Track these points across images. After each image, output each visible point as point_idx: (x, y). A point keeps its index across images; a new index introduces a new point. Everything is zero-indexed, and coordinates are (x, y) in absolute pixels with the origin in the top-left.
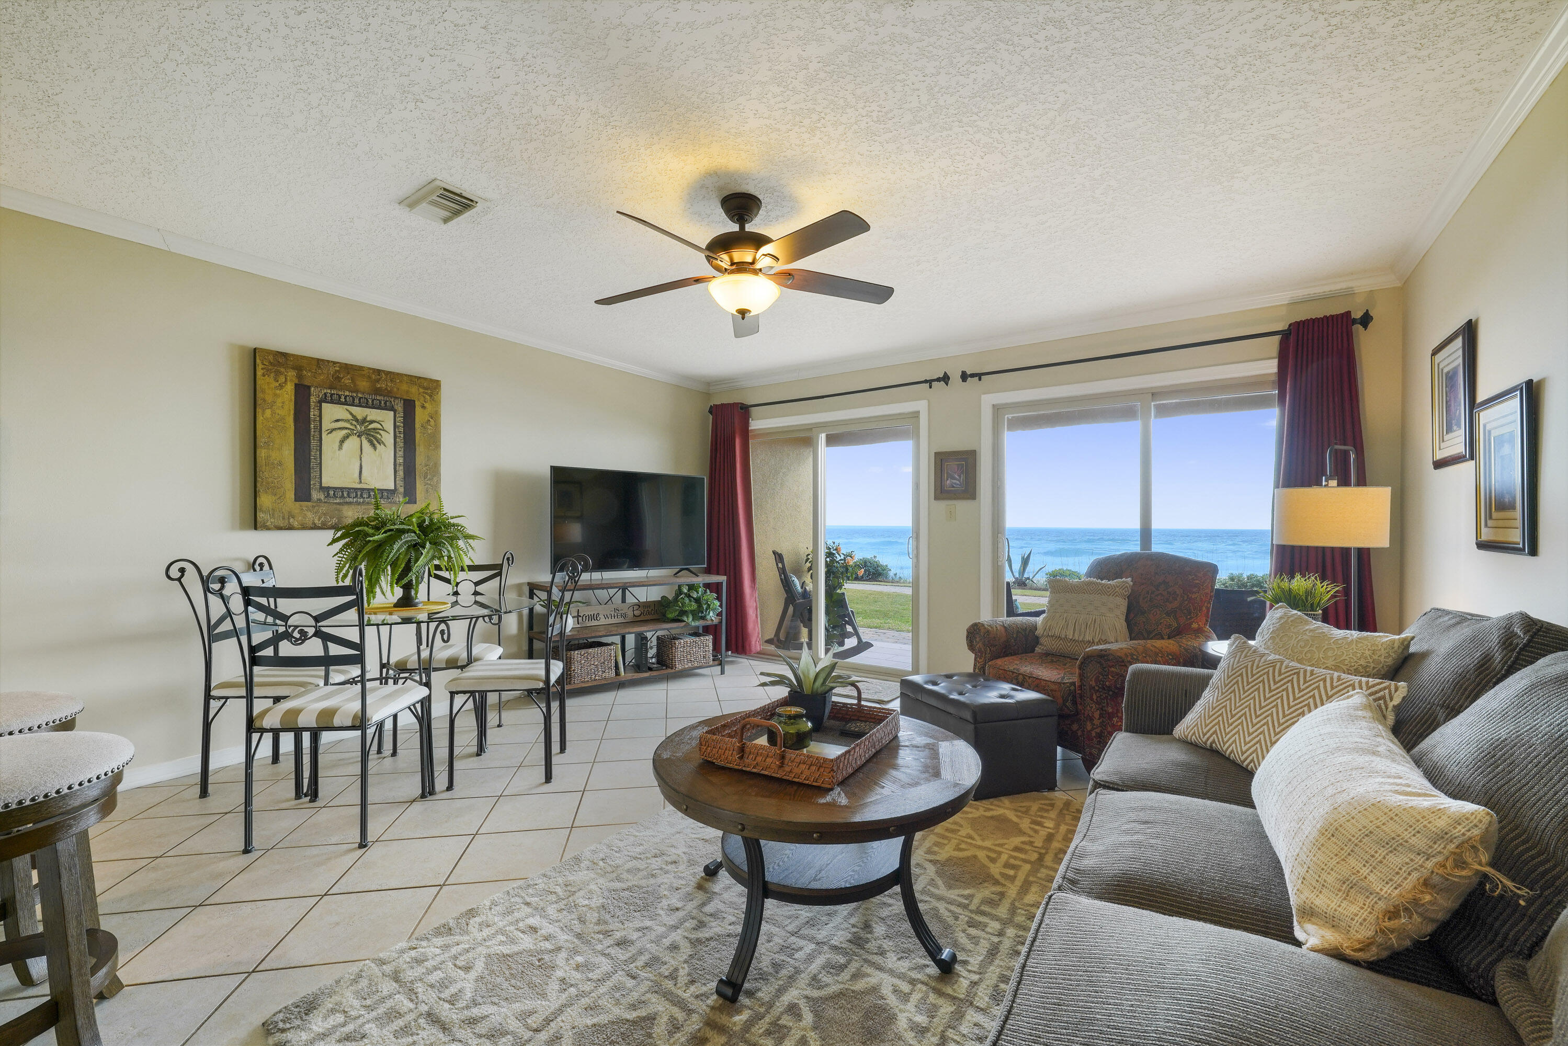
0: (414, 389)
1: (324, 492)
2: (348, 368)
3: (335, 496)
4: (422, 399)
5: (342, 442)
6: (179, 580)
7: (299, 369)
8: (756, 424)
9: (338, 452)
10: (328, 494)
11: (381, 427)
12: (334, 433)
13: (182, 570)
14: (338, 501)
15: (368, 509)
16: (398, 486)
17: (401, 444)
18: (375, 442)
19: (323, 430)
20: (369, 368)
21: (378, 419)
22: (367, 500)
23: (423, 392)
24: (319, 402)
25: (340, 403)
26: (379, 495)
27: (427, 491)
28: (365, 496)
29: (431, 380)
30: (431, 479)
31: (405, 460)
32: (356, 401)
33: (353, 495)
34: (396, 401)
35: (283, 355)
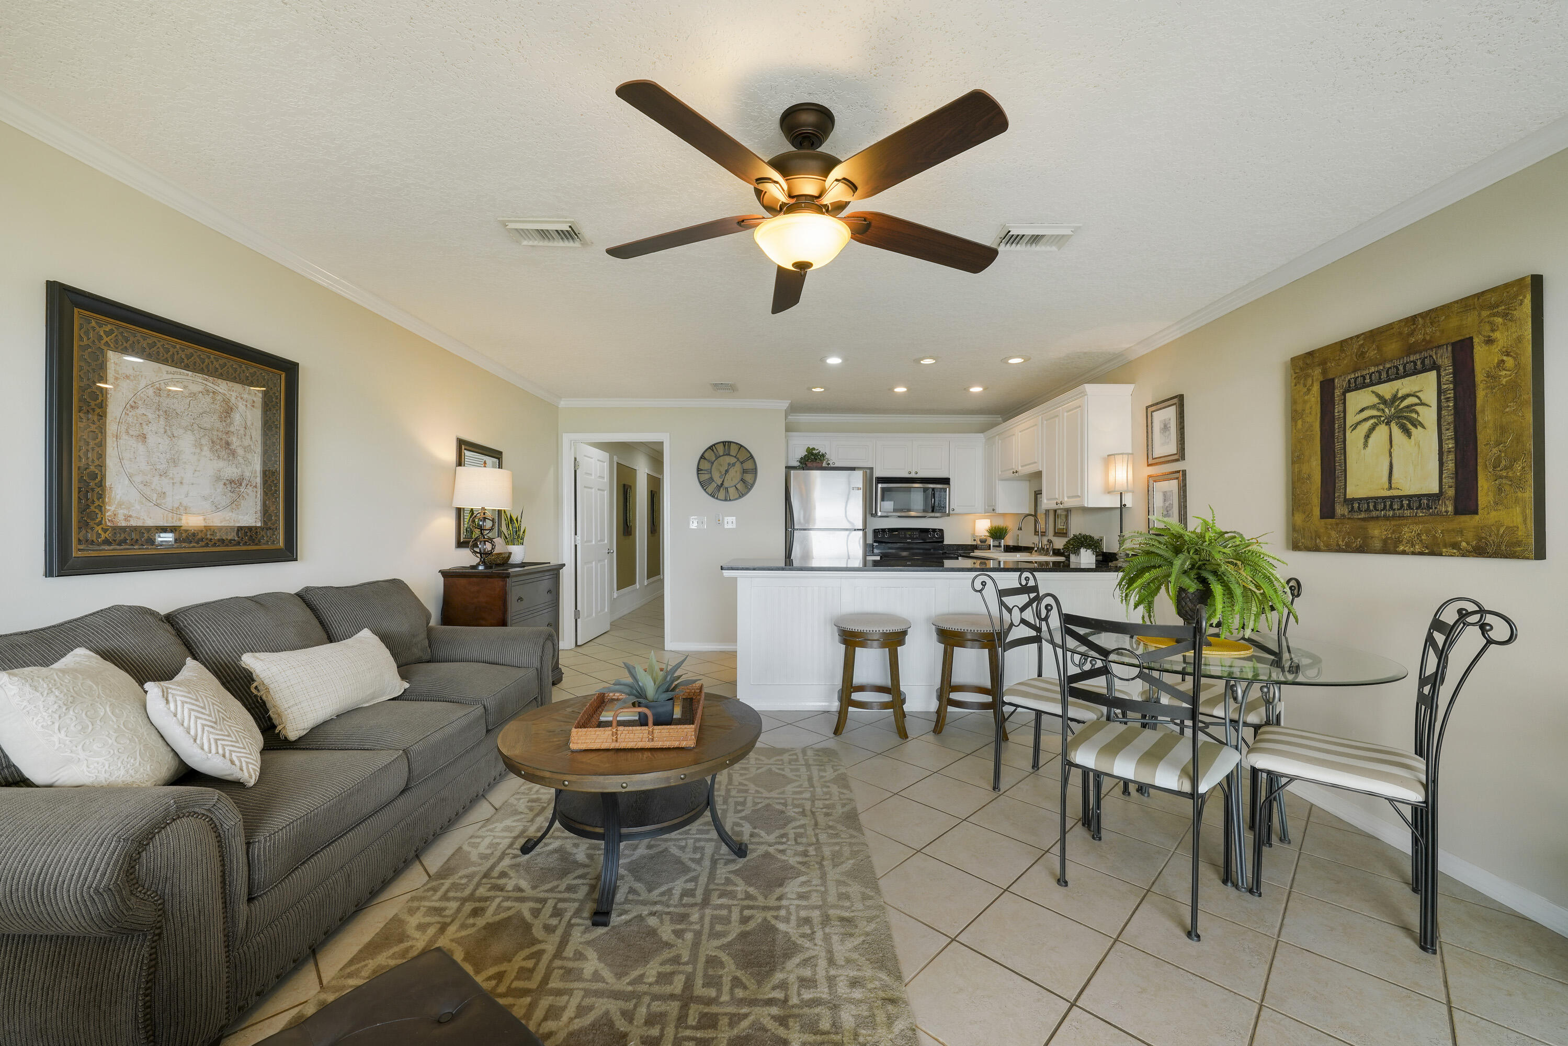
0: (1471, 319)
1: (1348, 505)
2: (1374, 336)
3: (1360, 510)
4: (1488, 327)
5: (1367, 437)
7: (1323, 363)
9: (1363, 451)
10: (1353, 508)
11: (1417, 401)
12: (1359, 427)
14: (1363, 515)
15: (1399, 525)
16: (1445, 487)
17: (1449, 417)
18: (1410, 426)
19: (1348, 427)
20: (1401, 321)
21: (1415, 388)
22: (1398, 512)
23: (1490, 316)
24: (1344, 394)
25: (1364, 386)
26: (1416, 505)
27: (1500, 490)
28: (1395, 507)
29: (1507, 286)
30: (1509, 467)
31: (1456, 443)
32: (1384, 375)
33: (1381, 506)
34: (1440, 352)
35: (1311, 354)
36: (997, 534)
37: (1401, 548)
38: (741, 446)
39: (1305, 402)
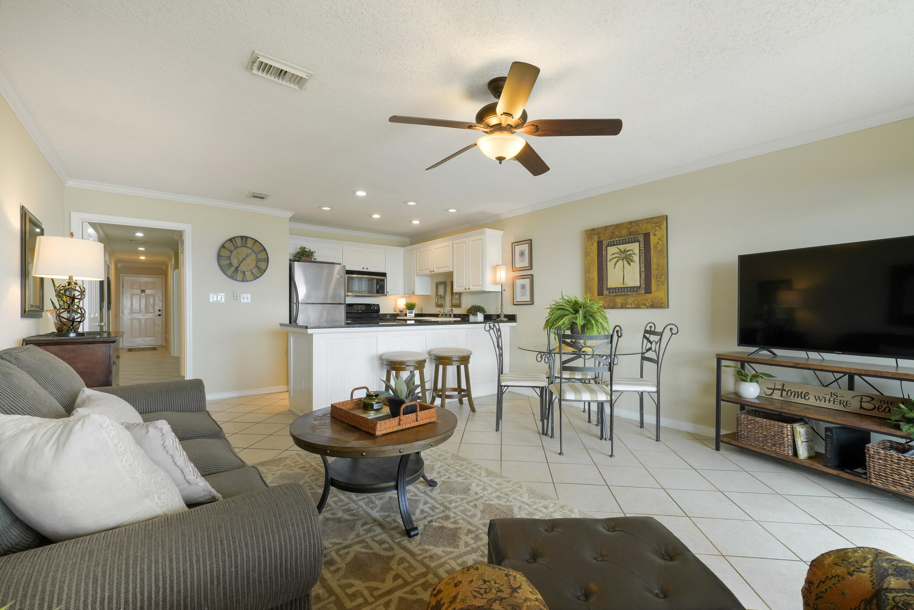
0: (649, 226)
1: (608, 290)
2: (617, 226)
3: (613, 292)
4: (654, 230)
5: (615, 264)
7: (598, 234)
9: (613, 270)
10: (610, 291)
11: (632, 253)
12: (612, 260)
14: (614, 294)
15: (627, 298)
16: (642, 284)
17: (643, 259)
18: (630, 262)
19: (608, 260)
20: (627, 222)
21: (632, 248)
22: (626, 293)
23: (655, 226)
24: (606, 247)
25: (614, 245)
26: (632, 290)
27: (658, 285)
28: (625, 291)
29: (659, 217)
30: (660, 278)
31: (645, 269)
32: (621, 242)
33: (620, 291)
34: (640, 236)
35: (593, 230)
36: (411, 307)
37: (627, 306)
38: (256, 241)
39: (591, 249)
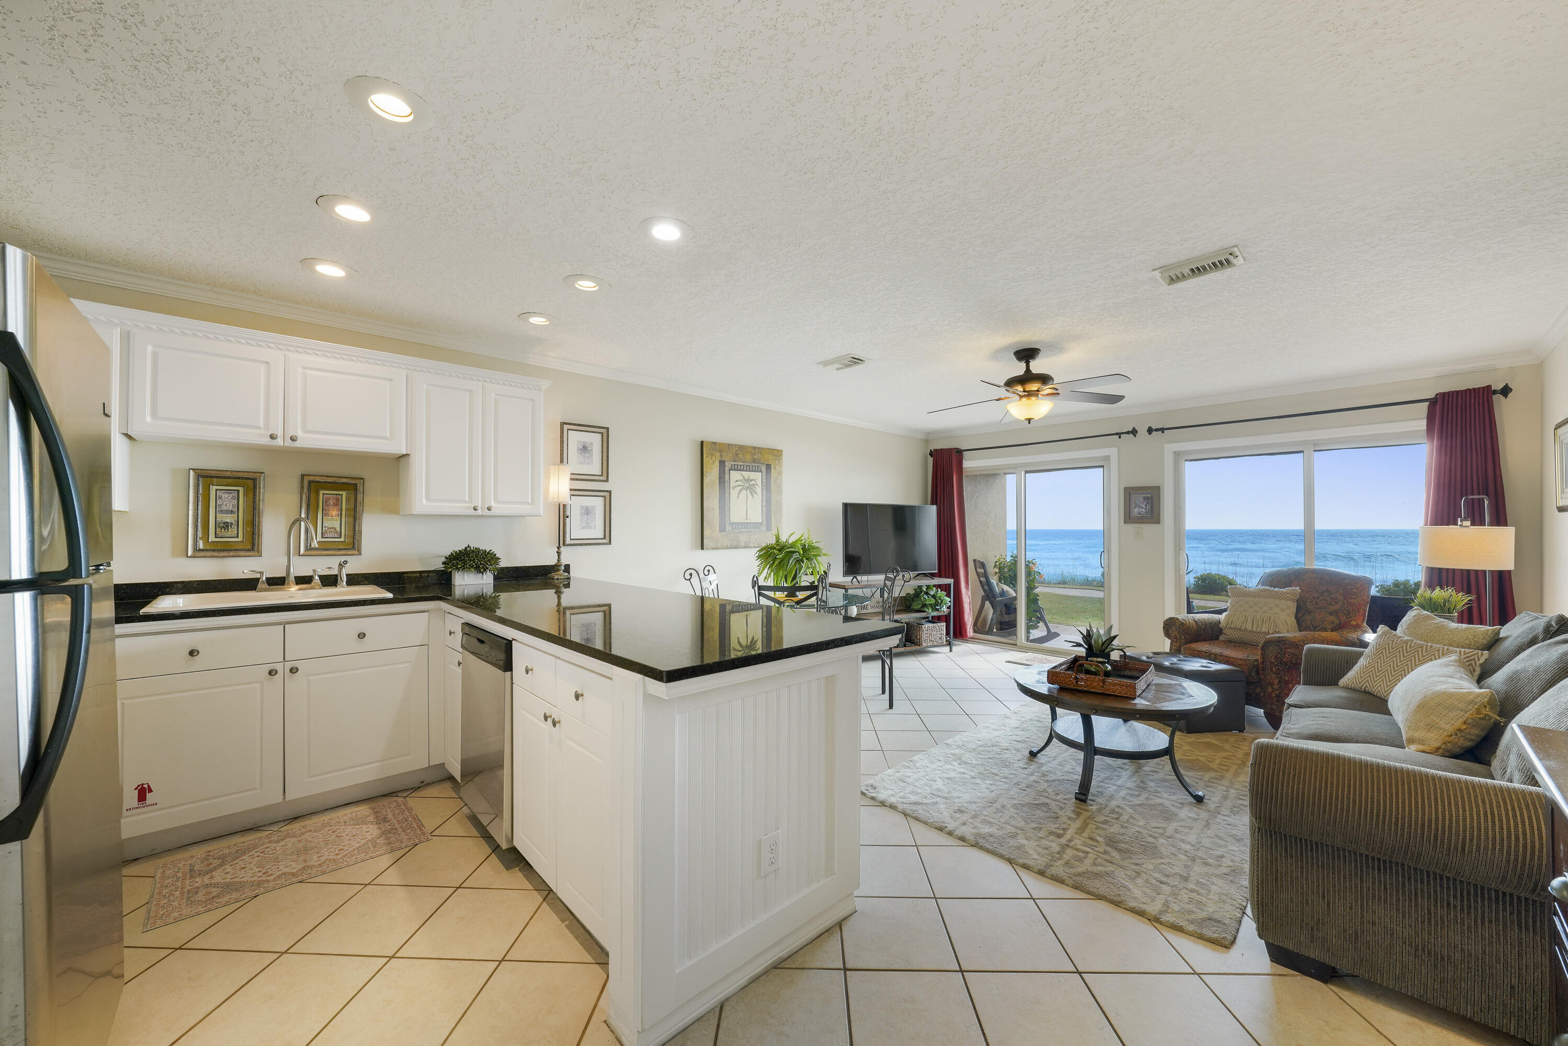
0: (770, 457)
1: (731, 525)
2: (741, 448)
3: (736, 528)
4: (774, 462)
5: (739, 494)
6: (689, 580)
7: (721, 451)
8: (967, 464)
9: (737, 500)
10: (733, 526)
11: (756, 483)
12: (735, 488)
13: (691, 574)
14: (737, 531)
15: (750, 535)
16: (763, 520)
17: (764, 493)
18: (753, 493)
19: (731, 487)
20: (751, 447)
21: (755, 478)
22: (750, 530)
23: (775, 459)
24: (730, 471)
25: (738, 470)
26: (755, 527)
27: (776, 522)
28: (749, 527)
29: (778, 450)
30: (778, 515)
31: (766, 503)
32: (745, 468)
33: (743, 527)
34: (763, 466)
35: (714, 443)
37: (751, 545)
